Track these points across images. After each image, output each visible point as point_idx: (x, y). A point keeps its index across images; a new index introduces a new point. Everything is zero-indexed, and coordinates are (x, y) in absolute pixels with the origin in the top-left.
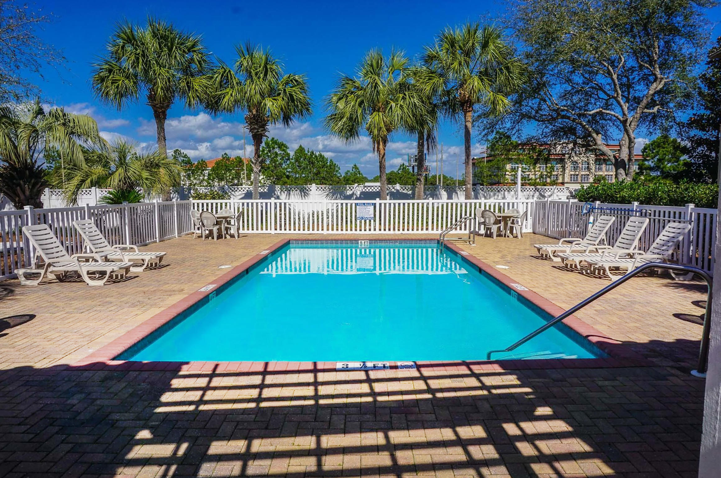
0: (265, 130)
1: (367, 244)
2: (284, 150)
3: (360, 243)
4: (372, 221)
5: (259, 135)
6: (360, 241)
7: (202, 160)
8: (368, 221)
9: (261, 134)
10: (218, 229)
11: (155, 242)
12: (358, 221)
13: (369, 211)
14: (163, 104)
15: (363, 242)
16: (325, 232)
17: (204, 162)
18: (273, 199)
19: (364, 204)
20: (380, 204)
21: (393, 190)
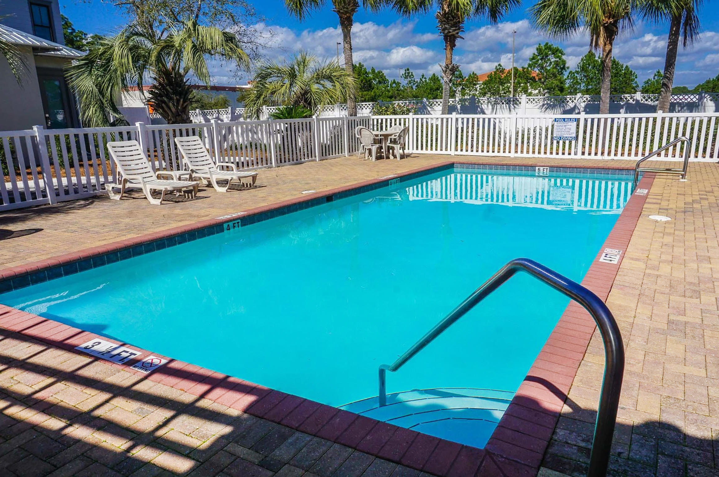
0: (459, 29)
1: (547, 172)
2: (558, 57)
3: (537, 171)
4: (573, 142)
5: (450, 36)
6: (537, 168)
7: (473, 73)
8: (567, 142)
9: (453, 35)
10: (378, 148)
11: (315, 160)
12: (555, 142)
13: (570, 129)
14: (347, 8)
15: (541, 168)
16: (513, 155)
17: (476, 75)
18: (454, 113)
19: (564, 119)
20: (586, 120)
21: (631, 101)
